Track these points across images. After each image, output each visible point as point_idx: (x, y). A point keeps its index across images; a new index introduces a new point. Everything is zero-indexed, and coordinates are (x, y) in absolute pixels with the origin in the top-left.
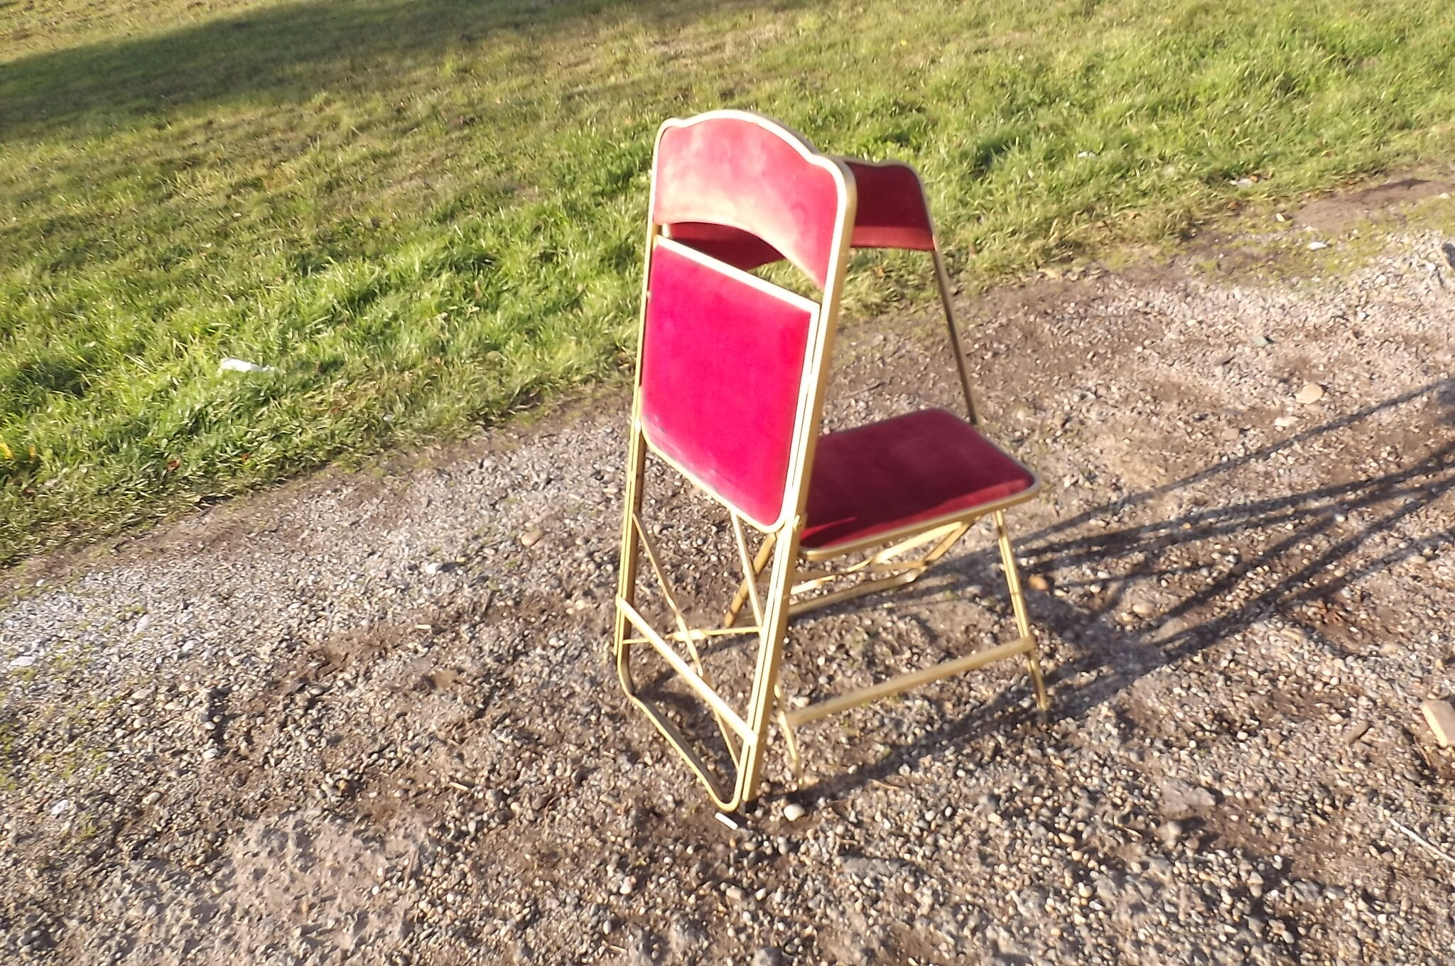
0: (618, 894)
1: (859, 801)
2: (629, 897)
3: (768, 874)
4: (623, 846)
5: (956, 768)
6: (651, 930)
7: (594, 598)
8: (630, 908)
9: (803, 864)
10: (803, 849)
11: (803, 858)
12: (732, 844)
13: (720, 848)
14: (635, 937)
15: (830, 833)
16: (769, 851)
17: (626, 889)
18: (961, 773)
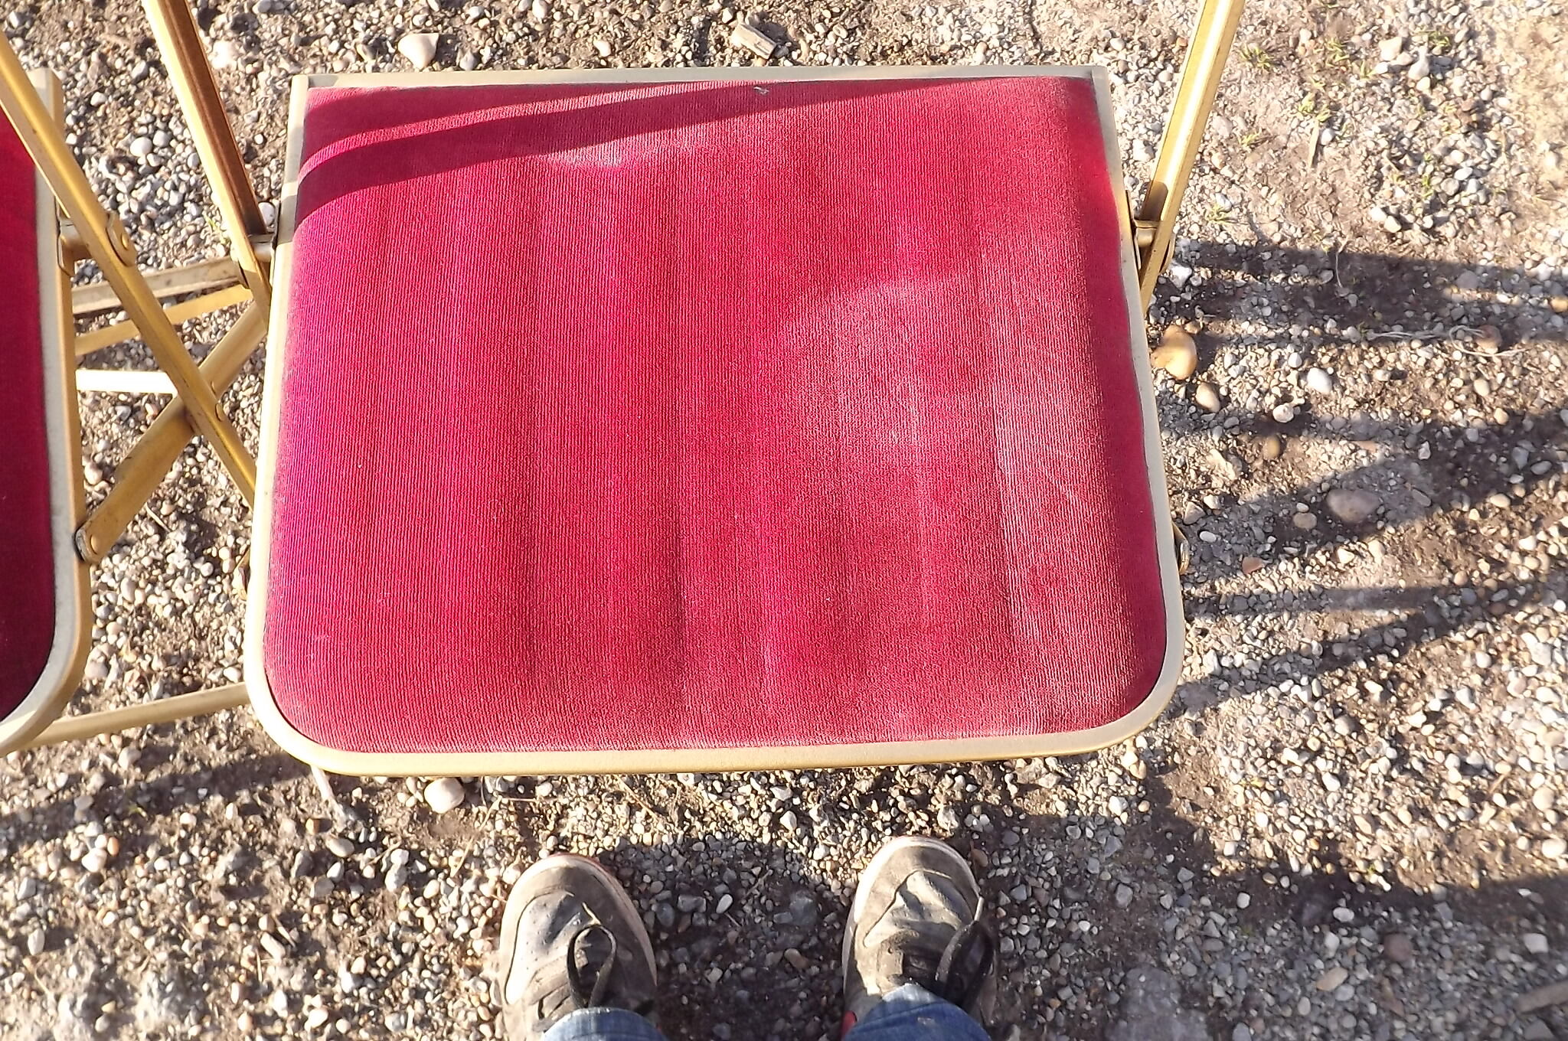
0: (78, 866)
1: (576, 814)
2: (97, 880)
3: (351, 920)
4: (115, 757)
5: (784, 805)
6: (112, 968)
7: (254, 44)
8: (90, 905)
9: (418, 926)
10: (430, 890)
11: (422, 912)
12: (310, 826)
13: (287, 826)
14: (81, 971)
15: (492, 873)
16: (369, 872)
17: (93, 863)
18: (786, 820)
